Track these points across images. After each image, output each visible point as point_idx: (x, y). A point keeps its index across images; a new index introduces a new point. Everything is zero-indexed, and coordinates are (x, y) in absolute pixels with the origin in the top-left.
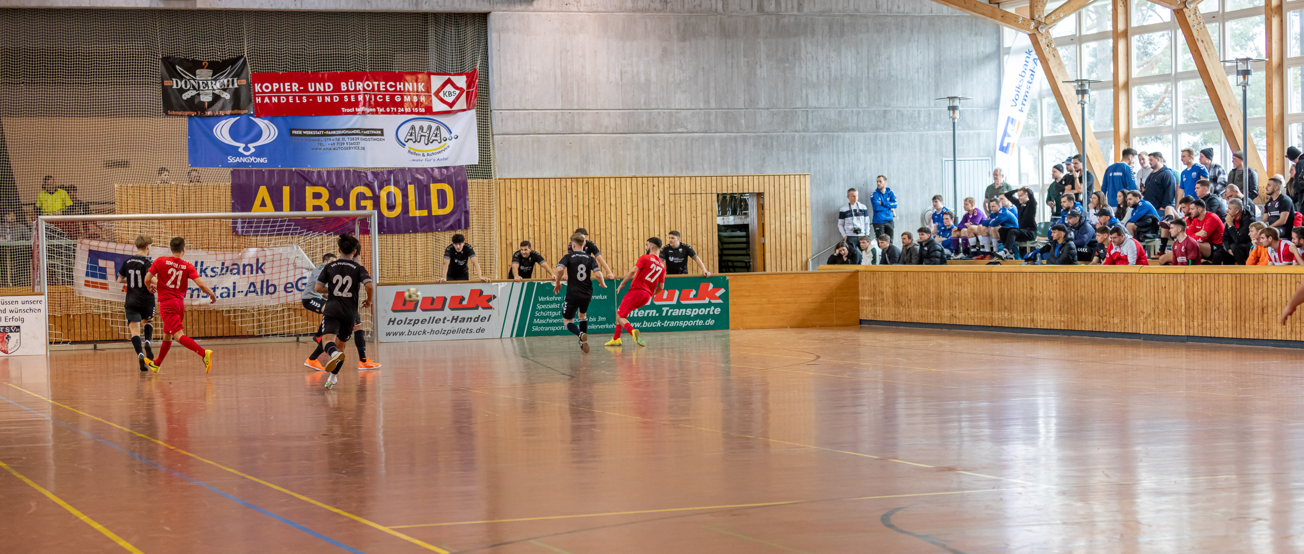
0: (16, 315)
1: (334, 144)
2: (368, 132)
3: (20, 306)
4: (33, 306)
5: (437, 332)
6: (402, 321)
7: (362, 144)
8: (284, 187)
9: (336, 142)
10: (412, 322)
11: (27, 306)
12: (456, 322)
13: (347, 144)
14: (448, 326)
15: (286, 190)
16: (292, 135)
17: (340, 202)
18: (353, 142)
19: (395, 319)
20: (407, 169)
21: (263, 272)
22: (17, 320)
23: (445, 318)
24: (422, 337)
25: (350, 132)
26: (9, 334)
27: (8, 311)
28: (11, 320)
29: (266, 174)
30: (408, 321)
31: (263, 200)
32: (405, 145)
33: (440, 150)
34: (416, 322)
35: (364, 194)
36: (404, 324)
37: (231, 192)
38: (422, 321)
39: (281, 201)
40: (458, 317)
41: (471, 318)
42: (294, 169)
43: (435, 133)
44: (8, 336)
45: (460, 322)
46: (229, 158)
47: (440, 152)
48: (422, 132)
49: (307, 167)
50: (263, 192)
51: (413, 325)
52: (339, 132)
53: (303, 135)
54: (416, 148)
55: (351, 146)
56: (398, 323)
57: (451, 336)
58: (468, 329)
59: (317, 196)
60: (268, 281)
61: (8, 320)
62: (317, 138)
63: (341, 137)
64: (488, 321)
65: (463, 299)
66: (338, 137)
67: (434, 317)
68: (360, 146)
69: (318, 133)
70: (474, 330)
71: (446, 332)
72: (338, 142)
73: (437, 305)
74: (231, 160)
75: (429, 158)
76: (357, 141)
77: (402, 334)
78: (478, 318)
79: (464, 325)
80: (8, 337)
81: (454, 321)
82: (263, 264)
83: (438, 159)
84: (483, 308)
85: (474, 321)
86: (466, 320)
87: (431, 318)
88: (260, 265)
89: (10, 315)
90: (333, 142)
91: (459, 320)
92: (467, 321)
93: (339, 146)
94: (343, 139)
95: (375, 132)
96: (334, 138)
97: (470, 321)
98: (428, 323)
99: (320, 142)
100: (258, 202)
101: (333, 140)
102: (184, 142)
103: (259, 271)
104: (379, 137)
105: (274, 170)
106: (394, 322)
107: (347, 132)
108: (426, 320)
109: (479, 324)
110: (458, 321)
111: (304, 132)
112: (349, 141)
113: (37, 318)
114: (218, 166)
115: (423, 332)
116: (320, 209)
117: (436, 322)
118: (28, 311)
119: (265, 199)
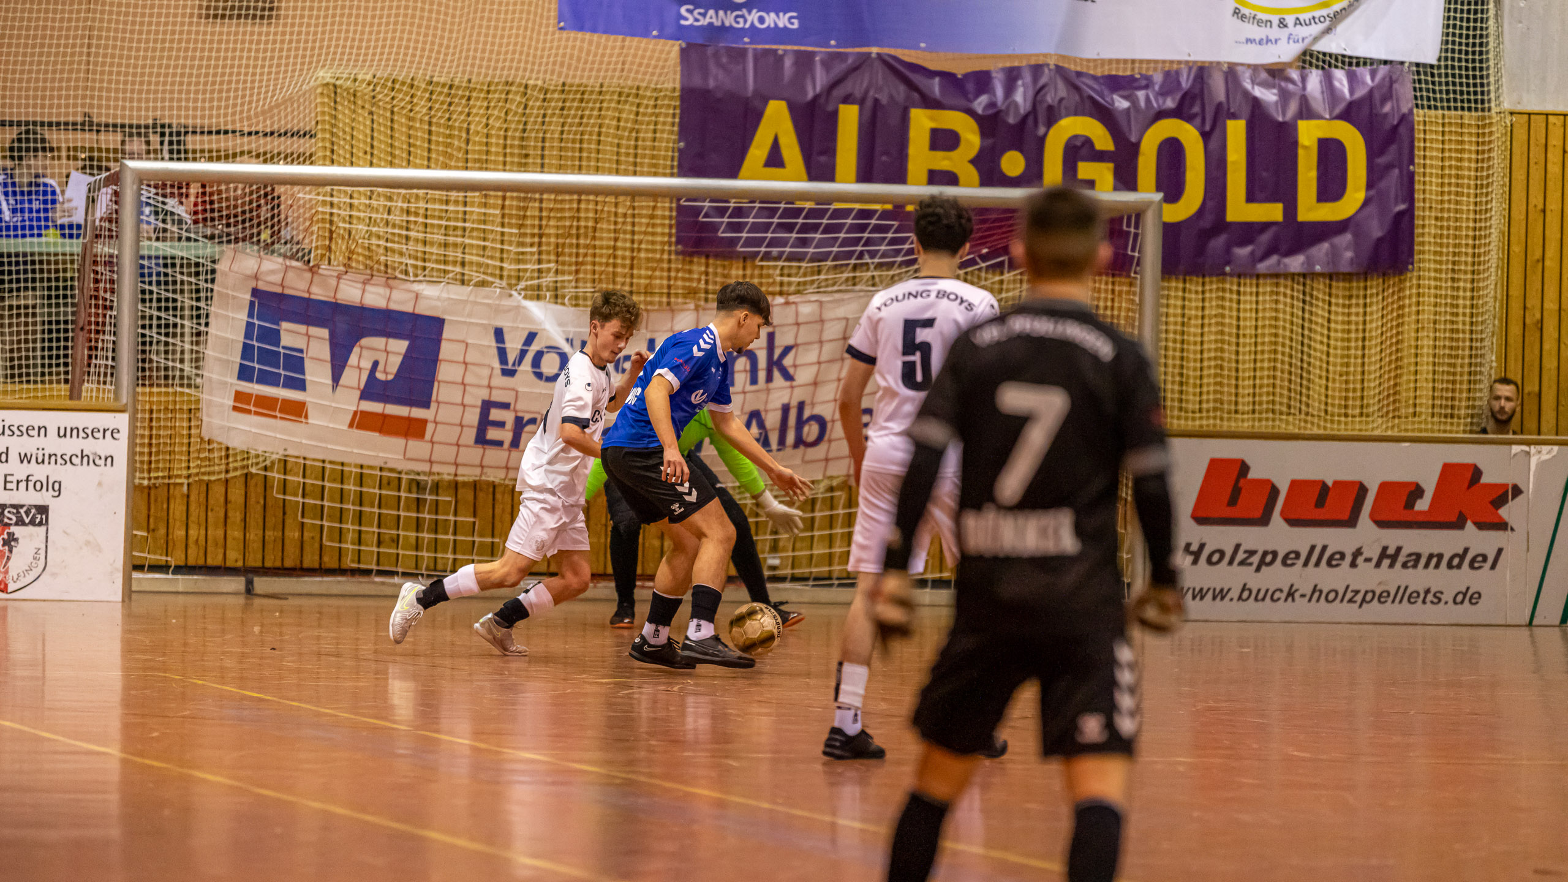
0: (39, 472)
3: (52, 444)
4: (90, 446)
5: (1332, 596)
6: (1222, 553)
8: (842, 108)
10: (1255, 560)
11: (72, 446)
12: (1391, 566)
14: (1366, 577)
15: (849, 118)
17: (1013, 163)
19: (1202, 546)
20: (1225, 67)
21: (788, 377)
22: (41, 486)
23: (1358, 553)
24: (1284, 610)
26: (13, 529)
27: (13, 457)
28: (23, 485)
29: (788, 62)
30: (1241, 556)
31: (776, 146)
34: (1268, 559)
35: (1088, 142)
36: (1231, 563)
37: (679, 116)
38: (1286, 557)
39: (830, 151)
40: (1399, 549)
41: (1440, 556)
42: (876, 50)
44: (10, 535)
45: (1405, 565)
50: (776, 120)
51: (1258, 569)
54: (1260, 3)
56: (1209, 561)
57: (1374, 611)
58: (1427, 591)
59: (944, 140)
60: (801, 406)
61: (13, 486)
64: (1493, 567)
65: (1417, 492)
67: (1324, 548)
70: (1448, 596)
71: (1359, 598)
73: (1336, 507)
77: (1221, 594)
78: (1462, 557)
79: (1418, 579)
80: (10, 541)
81: (1386, 562)
82: (787, 350)
84: (1481, 526)
85: (1450, 566)
86: (1423, 561)
87: (1313, 548)
88: (777, 353)
89: (20, 471)
91: (1401, 559)
92: (1427, 566)
97: (1437, 566)
98: (1306, 564)
100: (758, 152)
103: (776, 374)
105: (812, 54)
106: (1197, 555)
108: (1298, 555)
109: (1464, 577)
110: (1398, 565)
113: (100, 484)
115: (1286, 590)
116: (951, 179)
117: (1329, 564)
118: (75, 460)
119: (782, 141)
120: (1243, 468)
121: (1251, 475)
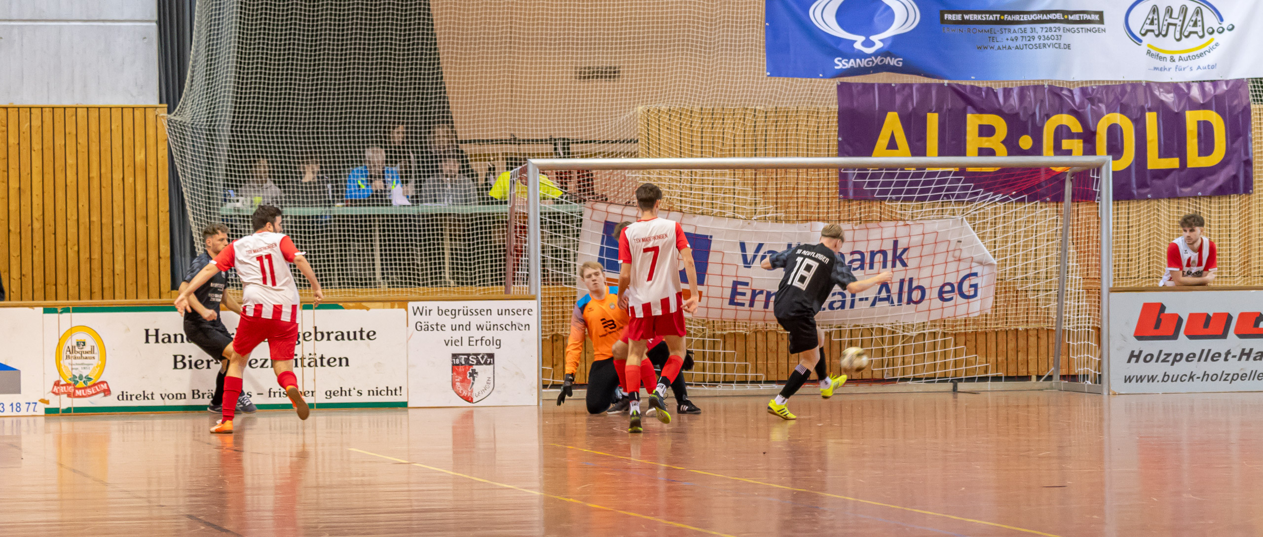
0: (488, 335)
1: (1016, 38)
2: (1075, 17)
3: (495, 319)
4: (516, 319)
5: (1214, 378)
6: (1152, 356)
7: (1067, 38)
8: (929, 115)
9: (1019, 35)
10: (1171, 359)
11: (506, 319)
12: (1247, 359)
13: (1040, 38)
14: (1234, 366)
15: (933, 120)
16: (943, 21)
17: (1026, 142)
18: (1050, 34)
19: (1141, 352)
20: (1144, 84)
21: (904, 264)
22: (489, 343)
23: (1228, 353)
24: (1187, 386)
25: (1045, 17)
26: (475, 367)
27: (473, 327)
28: (479, 342)
30: (1162, 357)
31: (892, 138)
32: (1141, 41)
33: (1202, 51)
34: (1178, 358)
35: (1067, 128)
36: (1157, 361)
37: (838, 122)
38: (1188, 356)
39: (923, 138)
40: (1251, 350)
42: (946, 82)
43: (1194, 19)
44: (474, 371)
45: (1255, 359)
46: (836, 61)
47: (1201, 55)
48: (1171, 17)
49: (968, 79)
50: (892, 123)
52: (1026, 18)
53: (964, 22)
54: (1161, 47)
55: (1046, 42)
56: (1145, 361)
57: (1238, 385)
59: (986, 131)
60: (911, 280)
61: (474, 343)
62: (988, 27)
63: (1028, 26)
65: (1260, 317)
66: (1023, 26)
67: (1209, 351)
68: (1062, 42)
69: (991, 18)
71: (1230, 378)
72: (1024, 34)
73: (1215, 328)
74: (841, 64)
75: (1183, 64)
76: (1058, 33)
77: (1152, 379)
80: (474, 373)
81: (1244, 357)
82: (905, 250)
83: (1199, 68)
87: (1203, 351)
88: (898, 252)
89: (477, 335)
90: (1013, 35)
91: (1253, 355)
93: (1024, 42)
94: (1033, 30)
95: (1088, 17)
96: (1016, 27)
98: (1199, 360)
99: (993, 35)
100: (883, 141)
101: (1015, 31)
102: (758, 36)
103: (898, 263)
104: (1097, 26)
105: (912, 85)
106: (1138, 357)
107: (1040, 17)
108: (1194, 355)
110: (1252, 358)
111: (966, 17)
112: (1044, 33)
113: (522, 340)
114: (817, 76)
115: (1189, 376)
116: (991, 152)
117: (1212, 360)
118: (508, 328)
119: (896, 135)
120: (1162, 308)
121: (1167, 311)
